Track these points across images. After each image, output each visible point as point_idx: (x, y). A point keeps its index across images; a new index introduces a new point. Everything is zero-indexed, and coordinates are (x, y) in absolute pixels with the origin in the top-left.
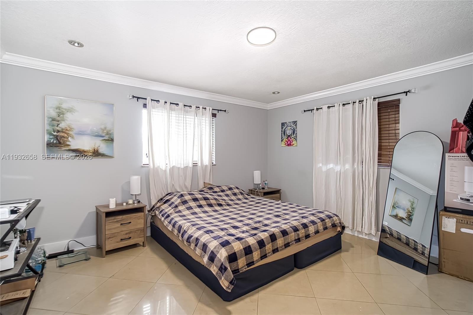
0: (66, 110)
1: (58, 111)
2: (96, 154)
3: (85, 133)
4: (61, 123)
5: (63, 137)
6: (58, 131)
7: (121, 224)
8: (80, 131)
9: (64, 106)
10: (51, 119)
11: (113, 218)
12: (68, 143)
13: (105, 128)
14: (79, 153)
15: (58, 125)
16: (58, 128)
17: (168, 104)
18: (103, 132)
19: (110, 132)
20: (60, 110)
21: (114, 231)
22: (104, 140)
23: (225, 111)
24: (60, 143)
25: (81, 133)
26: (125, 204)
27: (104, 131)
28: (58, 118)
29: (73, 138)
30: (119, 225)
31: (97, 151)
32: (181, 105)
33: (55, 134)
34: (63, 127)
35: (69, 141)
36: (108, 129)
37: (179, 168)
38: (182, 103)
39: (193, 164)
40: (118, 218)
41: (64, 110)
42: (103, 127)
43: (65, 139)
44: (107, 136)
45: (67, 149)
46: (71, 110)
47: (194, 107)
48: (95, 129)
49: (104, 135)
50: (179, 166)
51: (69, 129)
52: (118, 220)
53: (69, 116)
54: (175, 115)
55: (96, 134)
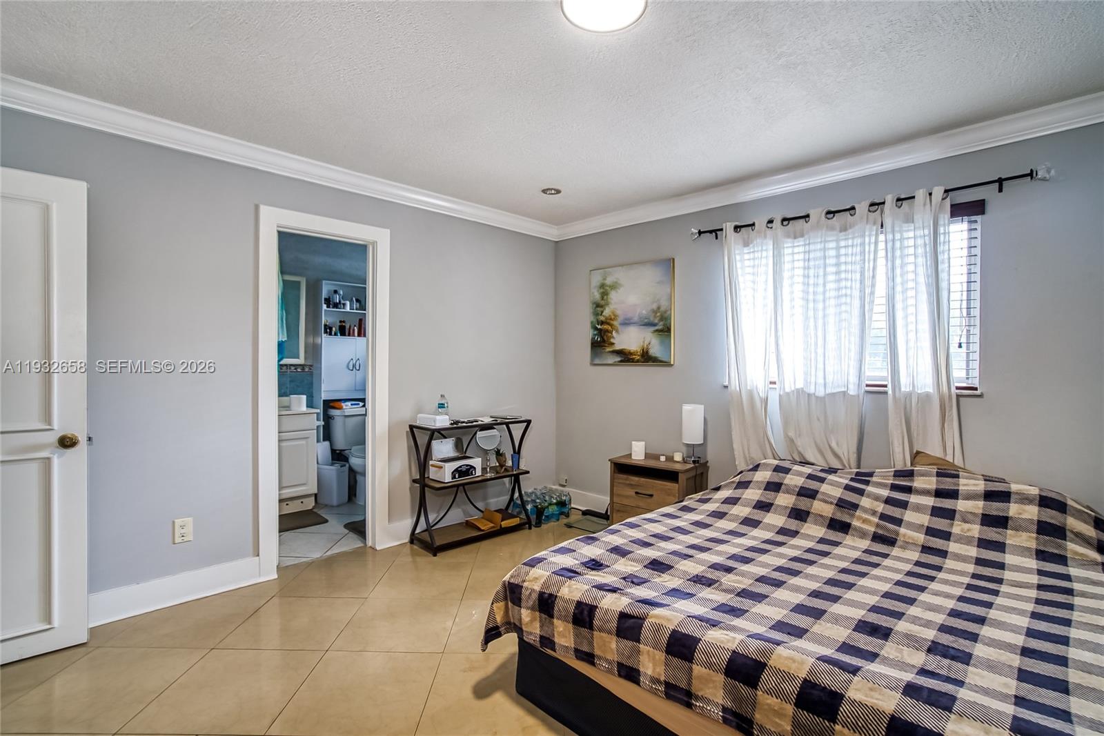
0: (610, 287)
1: (602, 290)
2: (646, 358)
3: (632, 321)
4: (605, 309)
5: (607, 331)
6: (602, 323)
7: (637, 493)
8: (626, 319)
9: (609, 281)
10: (595, 306)
11: (625, 476)
12: (612, 340)
13: (659, 308)
14: (626, 357)
15: (602, 312)
16: (602, 318)
17: (777, 223)
18: (655, 317)
19: (666, 315)
20: (603, 288)
21: (626, 502)
22: (657, 331)
23: (1031, 175)
24: (604, 341)
25: (627, 323)
26: (663, 458)
27: (656, 313)
28: (602, 303)
29: (617, 331)
30: (631, 492)
31: (647, 352)
32: (816, 214)
33: (599, 327)
34: (607, 315)
35: (613, 337)
36: (662, 309)
37: (809, 395)
38: (820, 210)
39: (867, 386)
40: (632, 480)
41: (608, 288)
42: (655, 306)
43: (610, 334)
44: (661, 323)
45: (611, 350)
46: (614, 286)
47: (862, 208)
48: (644, 312)
49: (656, 321)
50: (812, 390)
51: (613, 317)
52: (632, 483)
53: (613, 296)
54: (801, 249)
55: (646, 320)
